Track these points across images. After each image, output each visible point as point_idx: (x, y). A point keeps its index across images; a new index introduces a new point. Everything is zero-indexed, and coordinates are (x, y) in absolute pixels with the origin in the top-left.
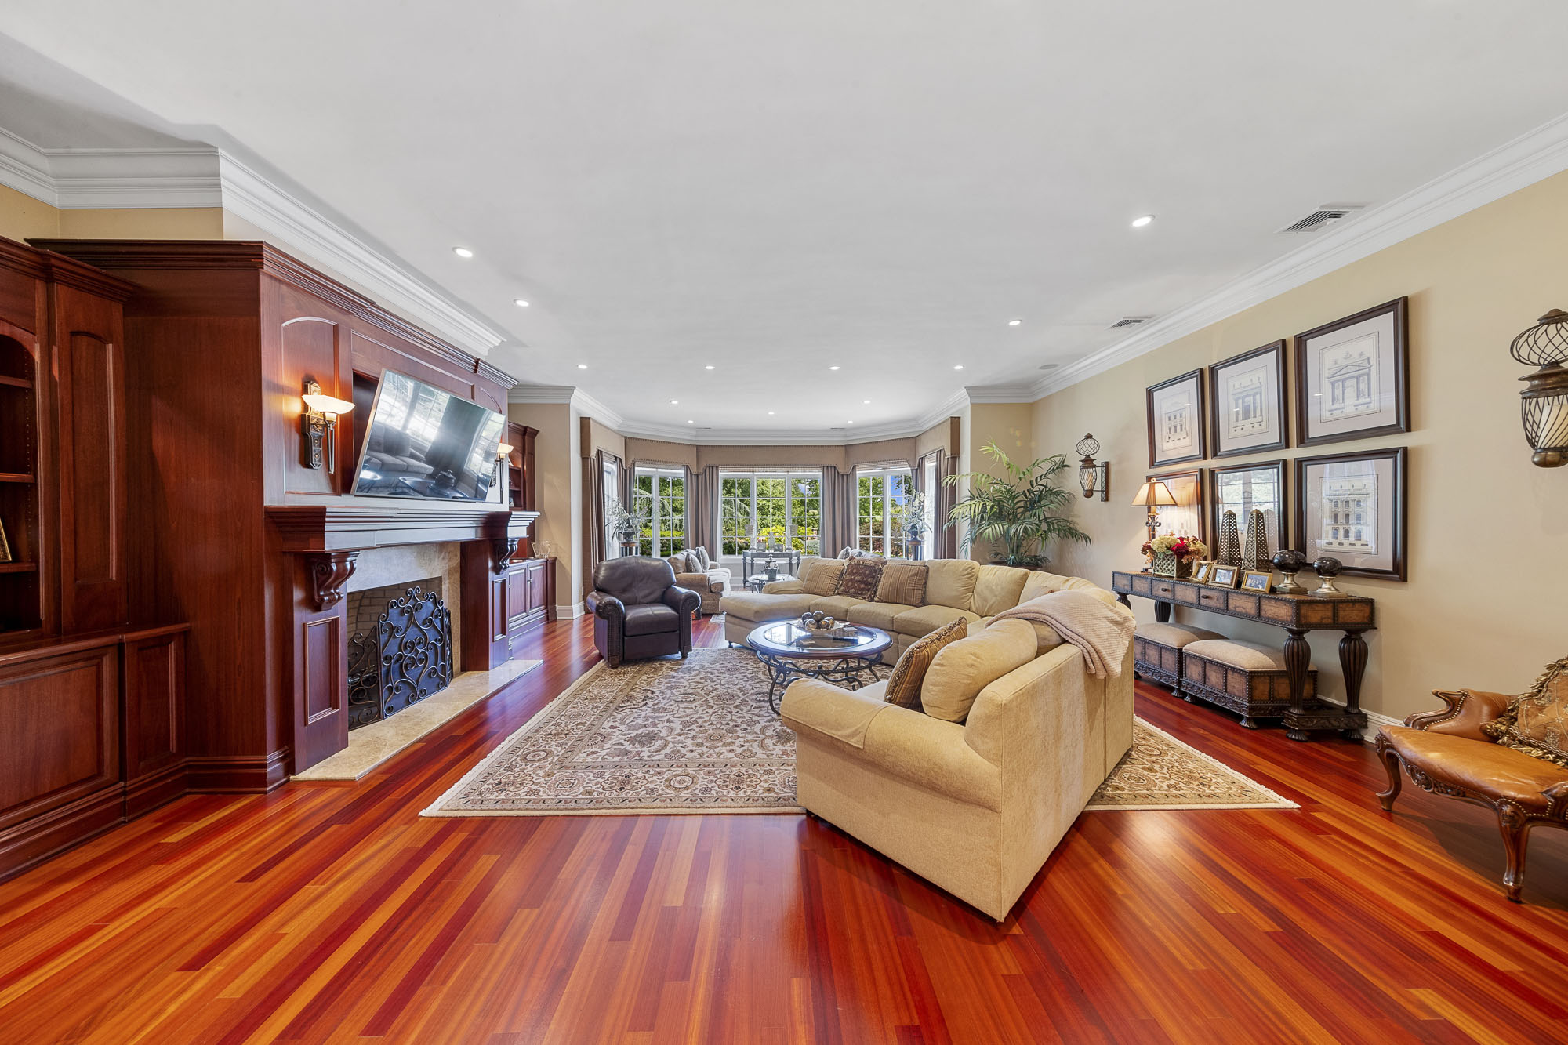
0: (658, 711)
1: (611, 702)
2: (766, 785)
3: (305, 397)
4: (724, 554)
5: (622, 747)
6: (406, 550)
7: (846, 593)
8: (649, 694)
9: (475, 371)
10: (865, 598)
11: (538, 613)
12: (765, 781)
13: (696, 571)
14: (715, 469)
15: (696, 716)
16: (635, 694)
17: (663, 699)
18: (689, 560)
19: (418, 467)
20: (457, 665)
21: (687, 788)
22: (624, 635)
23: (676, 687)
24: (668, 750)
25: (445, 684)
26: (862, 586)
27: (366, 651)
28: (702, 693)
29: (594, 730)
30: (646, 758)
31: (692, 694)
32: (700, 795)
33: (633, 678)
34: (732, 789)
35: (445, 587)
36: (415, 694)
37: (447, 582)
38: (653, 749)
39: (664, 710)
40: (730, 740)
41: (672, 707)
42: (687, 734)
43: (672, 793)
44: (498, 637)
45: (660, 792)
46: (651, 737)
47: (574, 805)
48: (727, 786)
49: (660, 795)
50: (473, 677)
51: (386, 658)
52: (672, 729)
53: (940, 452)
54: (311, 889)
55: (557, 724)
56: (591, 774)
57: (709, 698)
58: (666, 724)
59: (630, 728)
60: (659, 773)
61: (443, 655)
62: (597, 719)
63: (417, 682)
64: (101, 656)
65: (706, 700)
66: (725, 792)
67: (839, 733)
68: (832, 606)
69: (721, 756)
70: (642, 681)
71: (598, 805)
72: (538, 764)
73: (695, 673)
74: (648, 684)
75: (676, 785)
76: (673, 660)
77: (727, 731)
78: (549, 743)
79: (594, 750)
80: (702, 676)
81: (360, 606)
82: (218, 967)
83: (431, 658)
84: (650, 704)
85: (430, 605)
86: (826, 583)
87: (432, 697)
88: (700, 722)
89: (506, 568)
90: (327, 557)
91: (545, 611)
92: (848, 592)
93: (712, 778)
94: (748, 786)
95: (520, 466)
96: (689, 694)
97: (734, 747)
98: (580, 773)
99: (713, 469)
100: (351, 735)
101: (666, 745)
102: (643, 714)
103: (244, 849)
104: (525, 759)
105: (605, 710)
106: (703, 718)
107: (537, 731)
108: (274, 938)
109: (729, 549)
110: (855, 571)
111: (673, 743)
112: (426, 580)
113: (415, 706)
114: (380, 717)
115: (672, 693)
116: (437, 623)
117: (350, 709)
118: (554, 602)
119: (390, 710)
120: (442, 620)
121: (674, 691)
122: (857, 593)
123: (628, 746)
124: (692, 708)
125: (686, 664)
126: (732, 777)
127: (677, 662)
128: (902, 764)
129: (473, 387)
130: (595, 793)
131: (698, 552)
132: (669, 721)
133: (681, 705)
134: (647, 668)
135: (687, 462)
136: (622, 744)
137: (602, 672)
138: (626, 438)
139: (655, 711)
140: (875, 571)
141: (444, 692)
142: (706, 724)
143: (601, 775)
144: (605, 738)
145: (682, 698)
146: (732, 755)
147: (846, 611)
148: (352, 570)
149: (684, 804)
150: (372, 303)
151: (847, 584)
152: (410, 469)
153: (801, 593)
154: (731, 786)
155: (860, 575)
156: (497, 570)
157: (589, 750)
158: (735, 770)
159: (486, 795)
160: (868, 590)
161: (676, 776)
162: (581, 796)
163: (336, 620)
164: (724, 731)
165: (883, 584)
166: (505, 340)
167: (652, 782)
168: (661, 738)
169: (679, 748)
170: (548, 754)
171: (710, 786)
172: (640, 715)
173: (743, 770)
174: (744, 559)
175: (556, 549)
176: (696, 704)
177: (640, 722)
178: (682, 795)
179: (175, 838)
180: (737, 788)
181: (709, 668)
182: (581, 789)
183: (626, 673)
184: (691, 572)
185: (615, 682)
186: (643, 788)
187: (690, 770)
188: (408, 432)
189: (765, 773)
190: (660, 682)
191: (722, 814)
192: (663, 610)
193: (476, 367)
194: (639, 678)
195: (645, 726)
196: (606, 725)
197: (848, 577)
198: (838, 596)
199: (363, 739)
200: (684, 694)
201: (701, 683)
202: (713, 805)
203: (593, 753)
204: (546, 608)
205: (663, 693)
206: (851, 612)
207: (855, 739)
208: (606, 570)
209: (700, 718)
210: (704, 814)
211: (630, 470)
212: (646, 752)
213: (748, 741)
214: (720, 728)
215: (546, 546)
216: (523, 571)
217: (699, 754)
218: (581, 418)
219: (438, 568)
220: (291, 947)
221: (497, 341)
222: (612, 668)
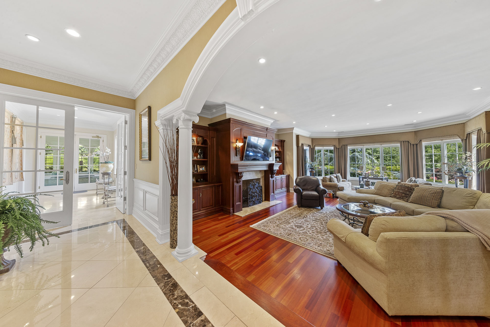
0: (306, 221)
1: (295, 216)
2: (328, 249)
3: (236, 143)
4: (351, 176)
5: (292, 227)
6: (253, 172)
7: (395, 197)
8: (306, 216)
9: (267, 130)
10: (404, 200)
11: (284, 189)
12: (328, 248)
13: (334, 182)
14: (346, 146)
15: (317, 225)
16: (302, 215)
17: (309, 218)
18: (331, 178)
19: (261, 152)
20: (264, 199)
21: (304, 241)
22: (302, 198)
23: (315, 216)
24: (304, 231)
25: (261, 203)
26: (403, 195)
27: (246, 193)
28: (322, 220)
29: (287, 221)
30: (297, 231)
31: (318, 219)
32: (307, 244)
33: (303, 211)
34: (317, 246)
35: (261, 180)
36: (254, 204)
37: (261, 179)
38: (300, 229)
39: (308, 221)
40: (323, 234)
41: (311, 221)
42: (311, 229)
43: (300, 241)
44: (272, 194)
45: (297, 239)
46: (301, 227)
47: (277, 235)
48: (316, 245)
49: (297, 240)
50: (267, 202)
51: (249, 194)
52: (307, 226)
53: (479, 131)
54: (233, 232)
55: (280, 217)
56: (283, 230)
57: (323, 222)
58: (306, 225)
59: (296, 223)
60: (299, 235)
61: (260, 196)
62: (289, 219)
63: (255, 201)
64: (213, 187)
65: (322, 222)
66: (314, 246)
67: (340, 236)
68: (385, 201)
69: (318, 238)
70: (305, 213)
71: (282, 237)
72: (273, 224)
73: (323, 214)
74: (307, 214)
75: (302, 239)
76: (318, 209)
77: (324, 232)
78: (276, 221)
79: (286, 225)
80: (324, 215)
81: (247, 183)
82: (221, 237)
83: (258, 196)
84: (305, 219)
85: (257, 184)
86: (386, 191)
87: (258, 205)
88: (317, 227)
89: (274, 177)
90: (239, 173)
91: (286, 189)
92: (396, 196)
93: (312, 241)
94: (322, 247)
95: (281, 150)
96: (317, 219)
97: (324, 237)
98: (281, 229)
99: (345, 146)
100: (243, 209)
101: (304, 230)
102: (302, 221)
103: (226, 223)
104: (270, 222)
105: (292, 217)
106: (318, 226)
107: (275, 217)
108: (227, 237)
109: (353, 175)
110: (400, 188)
111: (306, 230)
112: (258, 179)
113: (254, 206)
114: (248, 207)
115: (313, 218)
116: (259, 188)
117: (243, 204)
118: (289, 187)
119: (250, 205)
120: (260, 188)
121: (313, 217)
122: (400, 198)
123: (294, 227)
124: (316, 223)
125: (321, 211)
126: (319, 243)
127: (319, 210)
128: (355, 250)
129: (266, 134)
130: (282, 234)
131: (337, 175)
132: (308, 224)
133: (313, 221)
134: (308, 209)
135: (334, 144)
136: (293, 226)
137: (296, 208)
138: (312, 139)
139: (305, 221)
140: (411, 189)
141: (260, 204)
142: (318, 228)
143: (285, 231)
144: (289, 223)
145: (315, 220)
146: (322, 238)
147: (391, 204)
148: (243, 176)
149: (302, 244)
150: (247, 122)
151: (395, 194)
152: (259, 152)
153: (374, 194)
154: (317, 245)
155: (403, 190)
156: (272, 177)
157: (285, 225)
158: (320, 242)
159: (261, 227)
160: (407, 197)
161: (303, 237)
162: (279, 234)
163: (240, 185)
164: (323, 232)
165: (414, 195)
166: (274, 121)
167: (296, 237)
168: (303, 228)
169: (307, 232)
170: (276, 223)
171: (311, 243)
172: (300, 221)
173: (323, 243)
174: (360, 179)
175: (290, 172)
176: (318, 222)
177: (300, 222)
178: (302, 242)
179: (220, 218)
180: (319, 246)
181: (328, 214)
182: (280, 232)
183: (302, 209)
184: (332, 182)
185: (298, 211)
186: (293, 237)
187: (307, 238)
188: (258, 144)
189: (330, 246)
190: (310, 214)
191: (311, 250)
192: (315, 193)
193: (267, 129)
194: (305, 211)
195: (301, 224)
196: (291, 221)
197: (396, 190)
198: (391, 198)
199: (245, 210)
200: (316, 219)
201: (323, 217)
202: (309, 247)
203: (285, 226)
204: (287, 188)
205: (310, 217)
206: (393, 205)
207: (343, 238)
208: (299, 179)
209: (317, 226)
210: (306, 248)
211: (313, 148)
212: (298, 230)
213: (329, 237)
214: (322, 231)
215: (287, 171)
216: (280, 178)
217: (312, 235)
218: (297, 135)
219: (259, 176)
220: (229, 239)
221: (272, 122)
222: (299, 207)
